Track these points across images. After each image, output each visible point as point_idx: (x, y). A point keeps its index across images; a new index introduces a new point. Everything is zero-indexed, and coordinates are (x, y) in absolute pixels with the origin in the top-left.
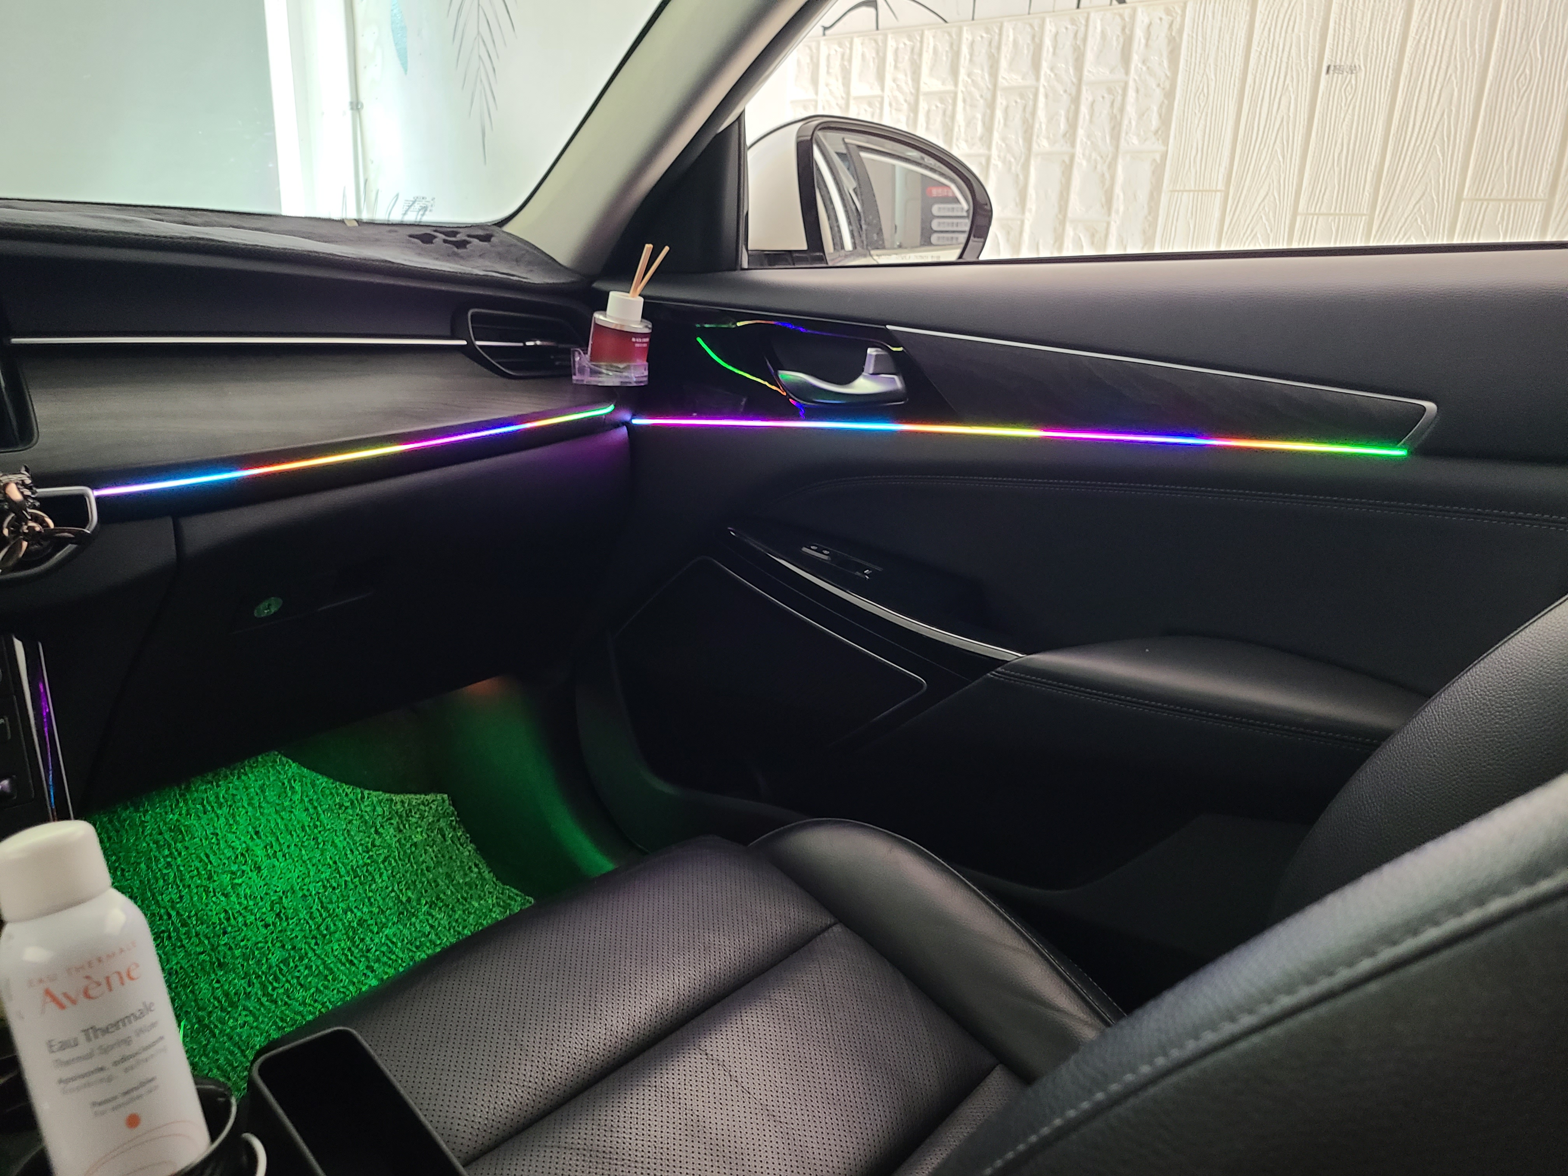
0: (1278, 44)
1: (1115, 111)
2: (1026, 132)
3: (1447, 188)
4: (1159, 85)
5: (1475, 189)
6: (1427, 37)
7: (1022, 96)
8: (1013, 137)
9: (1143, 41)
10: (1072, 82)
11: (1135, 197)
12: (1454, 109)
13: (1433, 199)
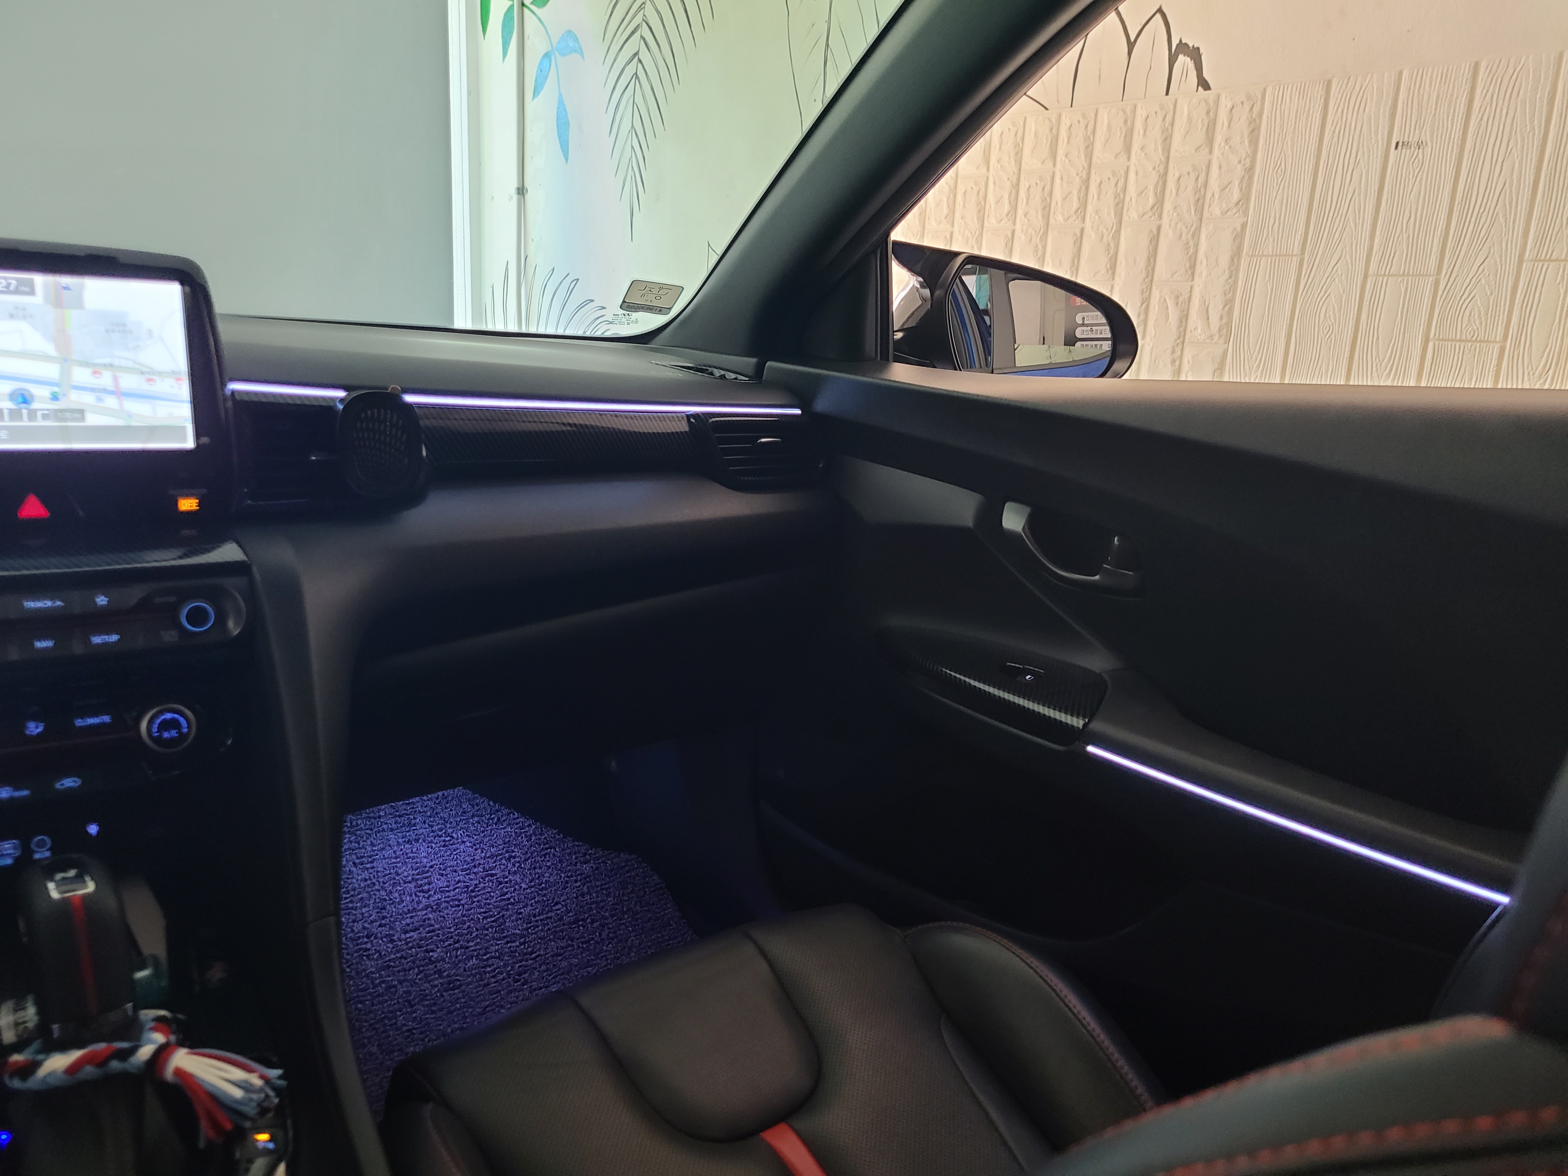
0: (1351, 124)
1: (1199, 187)
2: (1117, 205)
3: (1509, 252)
4: (1240, 162)
5: (1536, 252)
6: (1490, 113)
7: (1114, 174)
8: (1106, 210)
9: (1226, 123)
10: (1161, 160)
11: (1217, 263)
12: (1515, 181)
13: (1496, 262)
